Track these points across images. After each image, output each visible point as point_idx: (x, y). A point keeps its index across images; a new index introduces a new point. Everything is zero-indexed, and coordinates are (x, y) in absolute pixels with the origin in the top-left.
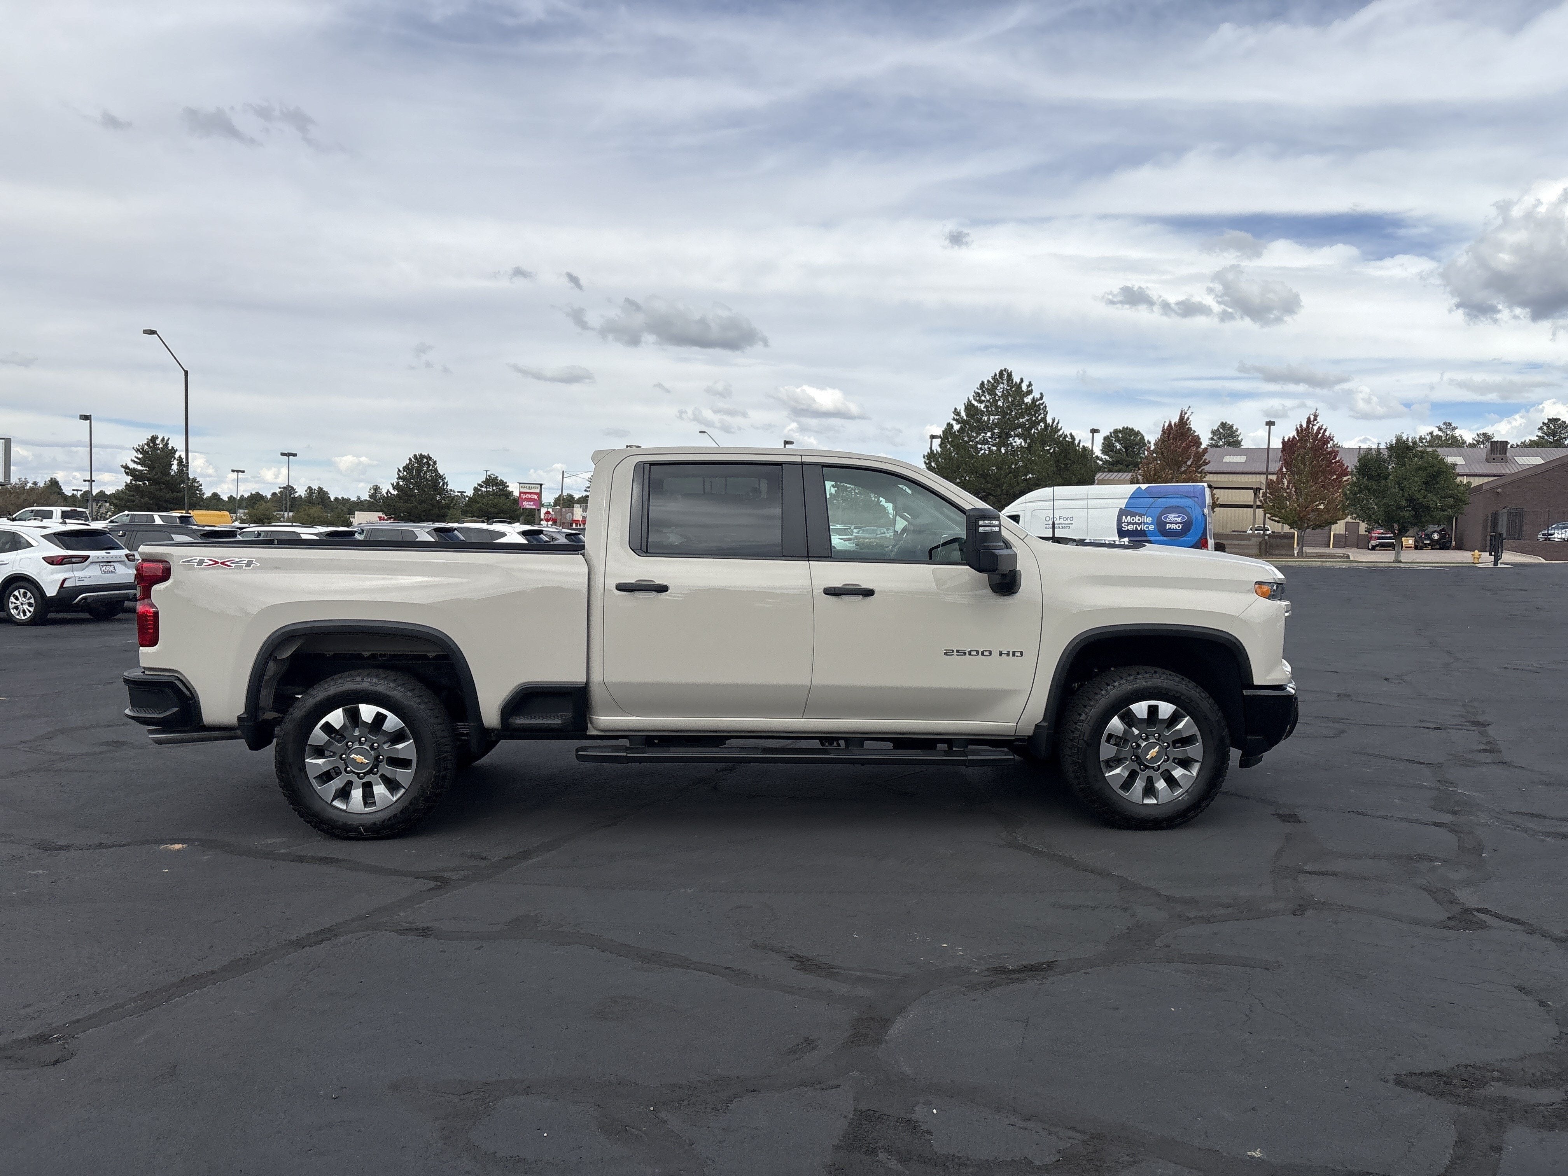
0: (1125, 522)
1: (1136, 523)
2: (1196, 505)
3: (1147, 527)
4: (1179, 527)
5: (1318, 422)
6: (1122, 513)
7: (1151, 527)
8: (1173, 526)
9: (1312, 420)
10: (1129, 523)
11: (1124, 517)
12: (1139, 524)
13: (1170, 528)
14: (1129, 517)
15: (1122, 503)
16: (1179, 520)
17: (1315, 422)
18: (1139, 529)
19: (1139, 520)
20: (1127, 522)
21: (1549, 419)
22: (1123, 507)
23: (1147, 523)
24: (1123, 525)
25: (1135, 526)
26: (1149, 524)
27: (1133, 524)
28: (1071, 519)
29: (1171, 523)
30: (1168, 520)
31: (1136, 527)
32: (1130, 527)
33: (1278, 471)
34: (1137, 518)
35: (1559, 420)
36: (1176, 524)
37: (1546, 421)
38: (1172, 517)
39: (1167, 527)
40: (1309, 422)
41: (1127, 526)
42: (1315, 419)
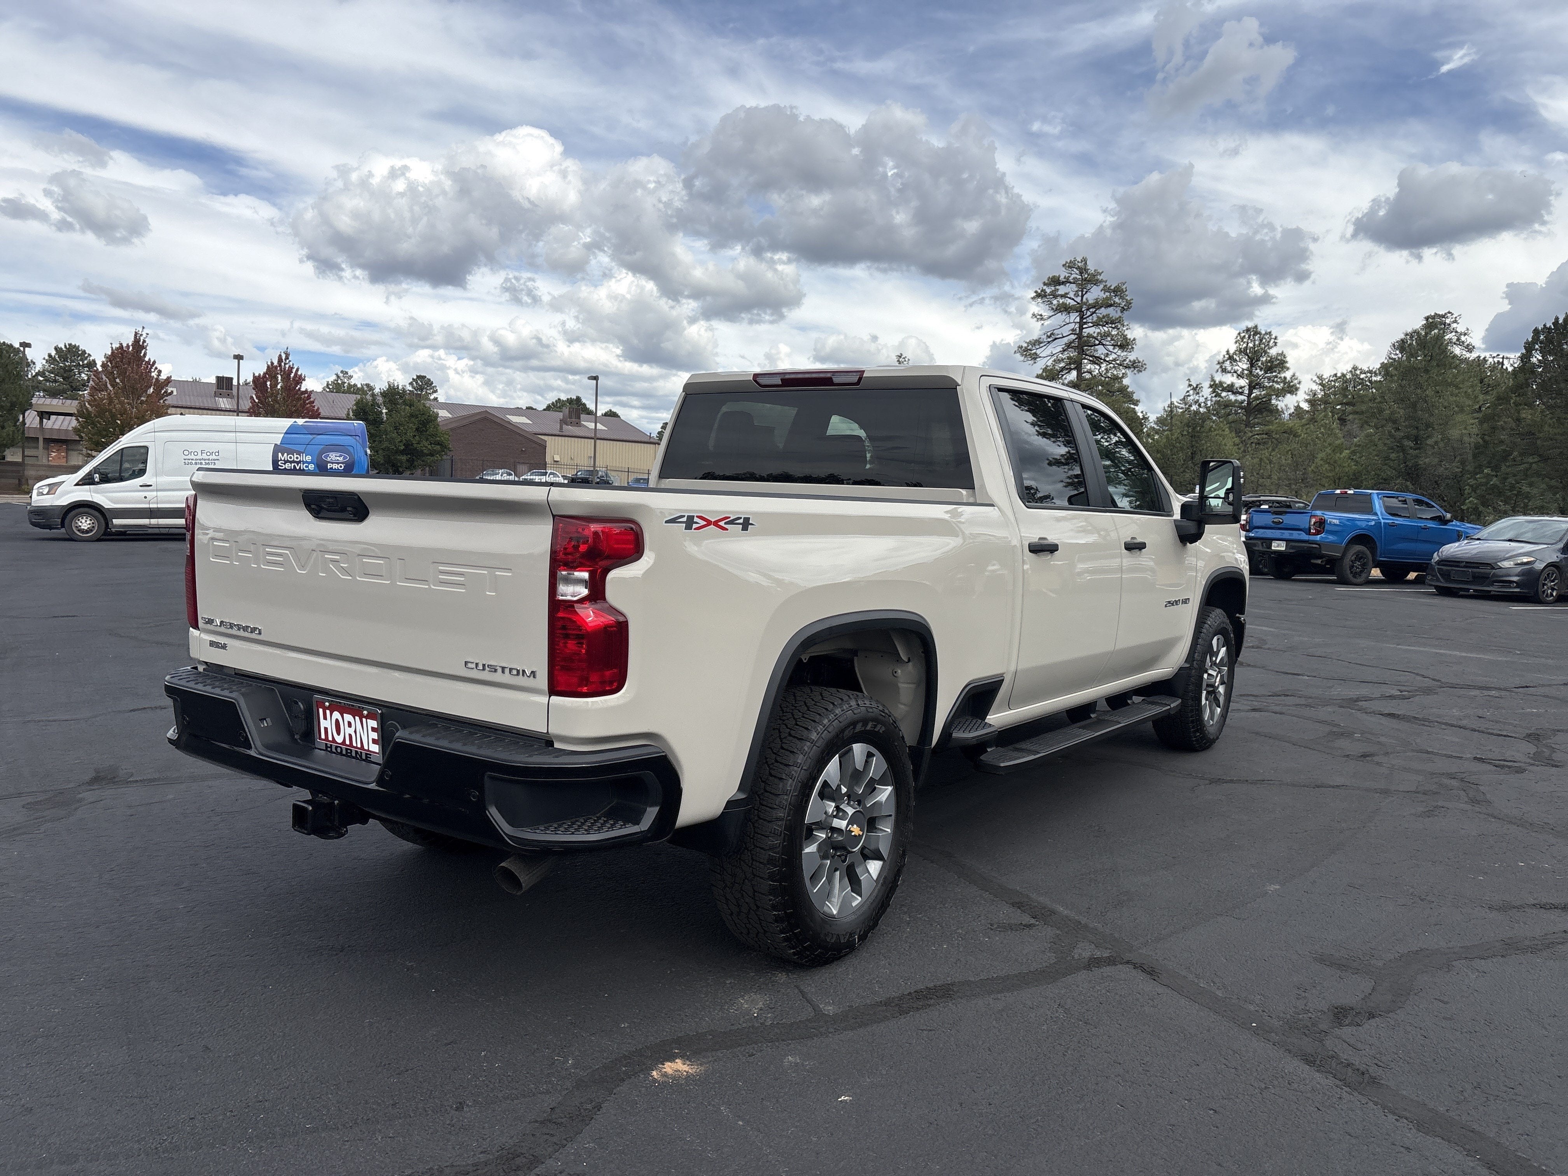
0: (281, 460)
1: (294, 462)
2: (358, 444)
3: (306, 467)
4: (341, 467)
5: (290, 361)
6: (277, 449)
7: (312, 467)
8: (335, 466)
9: (284, 358)
10: (286, 462)
11: (280, 454)
12: (298, 463)
13: (331, 468)
14: (286, 454)
15: (278, 439)
16: (341, 459)
17: (288, 361)
18: (298, 468)
19: (297, 458)
20: (284, 460)
21: (417, 376)
22: (279, 443)
23: (307, 462)
24: (279, 463)
25: (293, 464)
26: (309, 463)
27: (291, 462)
28: (217, 454)
29: (333, 463)
30: (329, 459)
31: (294, 466)
32: (288, 466)
33: (249, 409)
34: (295, 456)
35: (425, 377)
36: (338, 463)
37: (415, 377)
38: (333, 456)
39: (329, 467)
40: (280, 360)
41: (285, 464)
42: (287, 358)
